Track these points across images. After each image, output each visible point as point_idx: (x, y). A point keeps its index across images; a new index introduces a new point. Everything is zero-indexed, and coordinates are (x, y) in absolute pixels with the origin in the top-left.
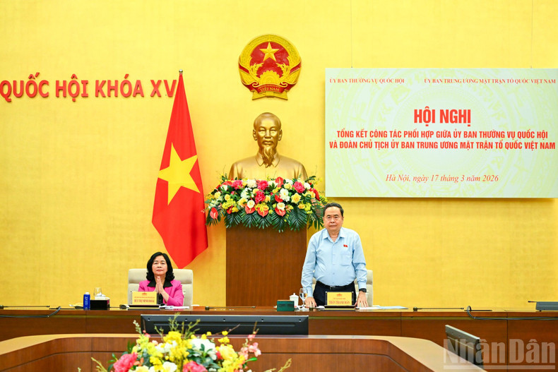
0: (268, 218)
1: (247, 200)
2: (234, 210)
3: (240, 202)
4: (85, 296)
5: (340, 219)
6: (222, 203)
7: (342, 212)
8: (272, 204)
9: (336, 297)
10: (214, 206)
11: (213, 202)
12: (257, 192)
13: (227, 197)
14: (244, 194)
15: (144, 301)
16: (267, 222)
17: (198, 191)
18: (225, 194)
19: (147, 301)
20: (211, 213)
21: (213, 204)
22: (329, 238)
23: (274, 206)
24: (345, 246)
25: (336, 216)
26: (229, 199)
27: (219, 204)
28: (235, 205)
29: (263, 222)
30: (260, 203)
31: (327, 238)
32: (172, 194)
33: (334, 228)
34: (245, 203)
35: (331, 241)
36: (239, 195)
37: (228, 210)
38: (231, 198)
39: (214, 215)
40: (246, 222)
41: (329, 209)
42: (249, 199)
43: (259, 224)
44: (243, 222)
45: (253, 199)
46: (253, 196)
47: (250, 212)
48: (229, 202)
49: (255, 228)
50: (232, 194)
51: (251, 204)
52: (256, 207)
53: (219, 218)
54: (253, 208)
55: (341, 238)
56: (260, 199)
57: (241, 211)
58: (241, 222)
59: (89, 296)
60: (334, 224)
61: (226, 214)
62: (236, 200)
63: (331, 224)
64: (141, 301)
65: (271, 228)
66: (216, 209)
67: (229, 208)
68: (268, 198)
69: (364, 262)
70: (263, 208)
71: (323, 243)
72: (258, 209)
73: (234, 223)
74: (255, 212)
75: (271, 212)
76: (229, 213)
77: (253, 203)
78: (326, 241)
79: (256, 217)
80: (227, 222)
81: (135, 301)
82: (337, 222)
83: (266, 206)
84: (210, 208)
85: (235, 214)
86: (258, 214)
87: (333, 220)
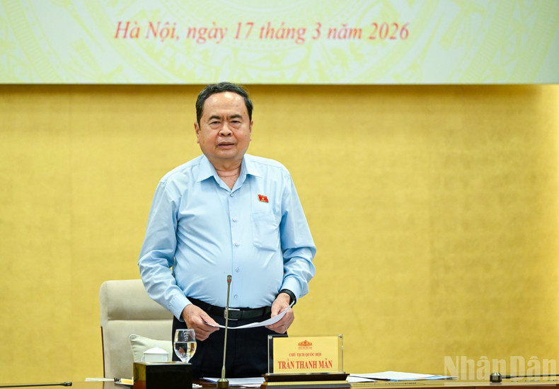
5: (244, 126)
7: (250, 108)
9: (296, 350)
22: (217, 178)
24: (263, 199)
25: (233, 119)
31: (212, 178)
33: (231, 152)
35: (223, 184)
41: (214, 99)
55: (249, 176)
60: (230, 140)
63: (221, 140)
69: (312, 244)
71: (198, 192)
78: (208, 186)
82: (240, 133)
87: (226, 129)
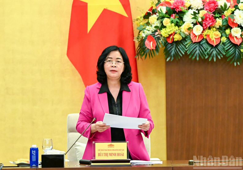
0: (220, 47)
1: (192, 26)
2: (177, 37)
3: (184, 28)
4: (32, 150)
6: (161, 29)
8: (225, 30)
10: (150, 33)
11: (148, 28)
12: (205, 15)
13: (166, 21)
14: (188, 18)
15: (111, 154)
16: (219, 53)
17: (126, 15)
18: (163, 17)
19: (115, 155)
20: (147, 42)
21: (148, 31)
23: (228, 31)
26: (170, 24)
27: (156, 31)
28: (178, 32)
29: (214, 52)
30: (210, 28)
32: (92, 19)
34: (190, 29)
36: (181, 18)
37: (168, 38)
38: (172, 22)
39: (150, 45)
40: (192, 54)
42: (195, 24)
43: (210, 55)
44: (188, 53)
45: (201, 24)
46: (200, 20)
47: (197, 40)
48: (170, 28)
49: (203, 61)
50: (172, 18)
51: (198, 30)
52: (205, 33)
53: (157, 48)
54: (201, 36)
56: (209, 23)
57: (184, 39)
58: (186, 53)
59: (37, 150)
61: (166, 44)
62: (177, 25)
64: (106, 155)
65: (225, 60)
66: (152, 37)
67: (170, 35)
68: (219, 22)
70: (214, 35)
72: (208, 36)
73: (176, 54)
74: (203, 41)
75: (224, 39)
76: (170, 41)
77: (201, 28)
79: (205, 46)
80: (167, 53)
81: (99, 155)
83: (218, 33)
84: (144, 35)
85: (178, 43)
86: (207, 43)
